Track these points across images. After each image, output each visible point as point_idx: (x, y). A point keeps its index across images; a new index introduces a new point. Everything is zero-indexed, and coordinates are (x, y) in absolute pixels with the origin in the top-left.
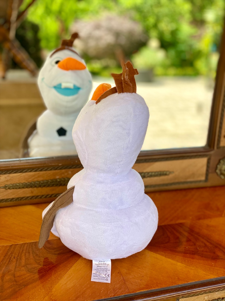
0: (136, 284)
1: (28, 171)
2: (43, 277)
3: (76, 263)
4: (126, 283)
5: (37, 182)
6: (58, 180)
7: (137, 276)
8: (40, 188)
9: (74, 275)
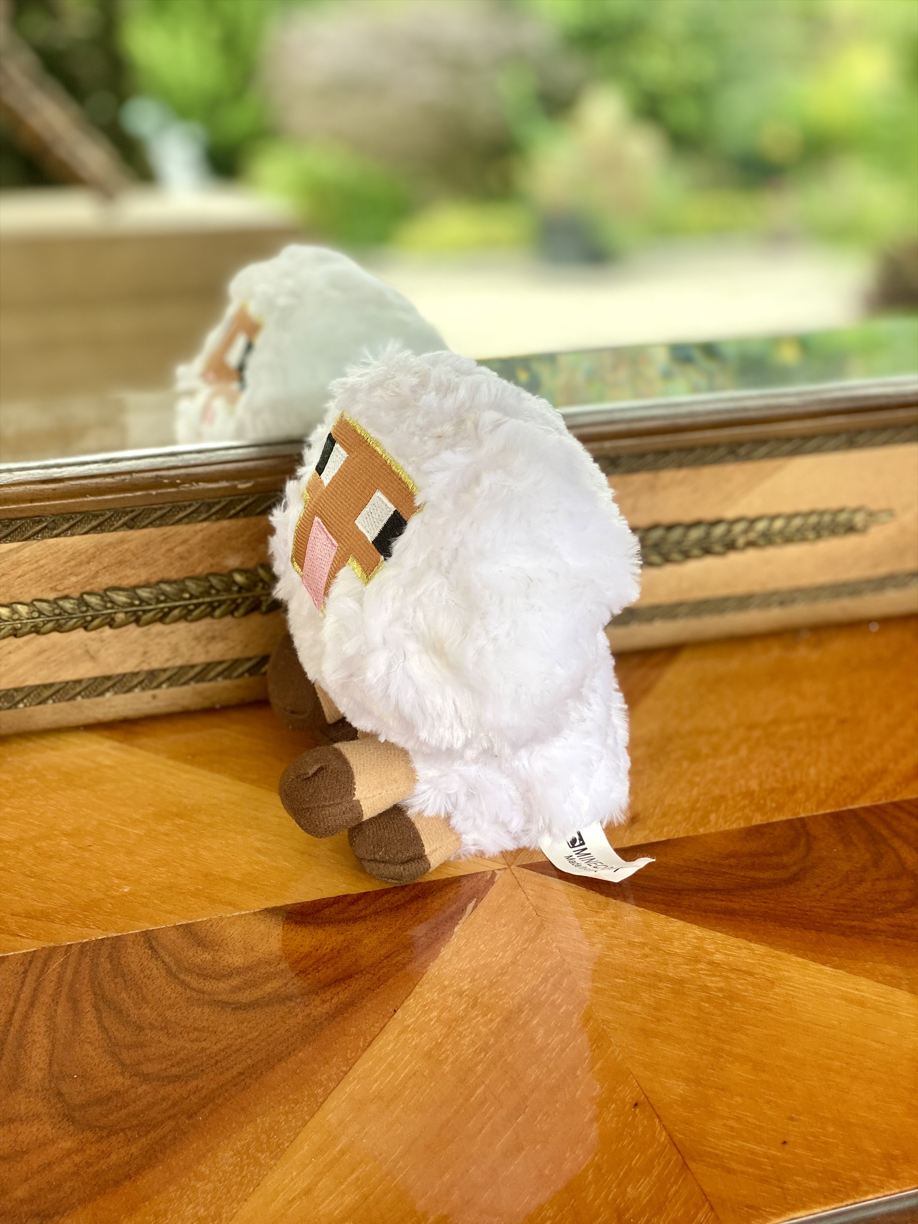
0: (757, 1172)
1: (55, 532)
2: (160, 1156)
3: (365, 1055)
4: (692, 1165)
5: (114, 596)
6: (239, 578)
7: (754, 1121)
8: (133, 631)
9: (359, 1132)
